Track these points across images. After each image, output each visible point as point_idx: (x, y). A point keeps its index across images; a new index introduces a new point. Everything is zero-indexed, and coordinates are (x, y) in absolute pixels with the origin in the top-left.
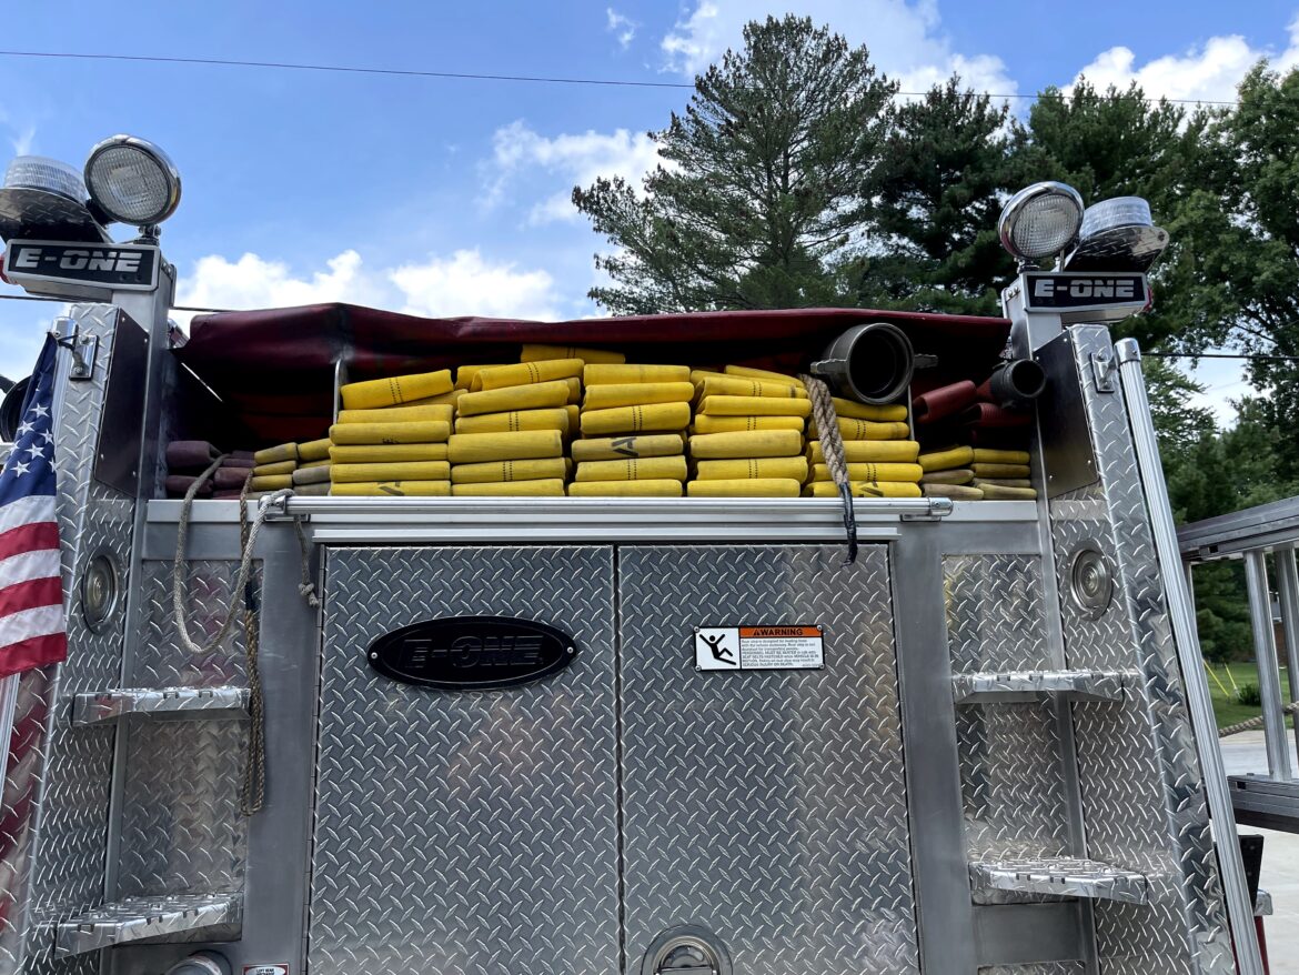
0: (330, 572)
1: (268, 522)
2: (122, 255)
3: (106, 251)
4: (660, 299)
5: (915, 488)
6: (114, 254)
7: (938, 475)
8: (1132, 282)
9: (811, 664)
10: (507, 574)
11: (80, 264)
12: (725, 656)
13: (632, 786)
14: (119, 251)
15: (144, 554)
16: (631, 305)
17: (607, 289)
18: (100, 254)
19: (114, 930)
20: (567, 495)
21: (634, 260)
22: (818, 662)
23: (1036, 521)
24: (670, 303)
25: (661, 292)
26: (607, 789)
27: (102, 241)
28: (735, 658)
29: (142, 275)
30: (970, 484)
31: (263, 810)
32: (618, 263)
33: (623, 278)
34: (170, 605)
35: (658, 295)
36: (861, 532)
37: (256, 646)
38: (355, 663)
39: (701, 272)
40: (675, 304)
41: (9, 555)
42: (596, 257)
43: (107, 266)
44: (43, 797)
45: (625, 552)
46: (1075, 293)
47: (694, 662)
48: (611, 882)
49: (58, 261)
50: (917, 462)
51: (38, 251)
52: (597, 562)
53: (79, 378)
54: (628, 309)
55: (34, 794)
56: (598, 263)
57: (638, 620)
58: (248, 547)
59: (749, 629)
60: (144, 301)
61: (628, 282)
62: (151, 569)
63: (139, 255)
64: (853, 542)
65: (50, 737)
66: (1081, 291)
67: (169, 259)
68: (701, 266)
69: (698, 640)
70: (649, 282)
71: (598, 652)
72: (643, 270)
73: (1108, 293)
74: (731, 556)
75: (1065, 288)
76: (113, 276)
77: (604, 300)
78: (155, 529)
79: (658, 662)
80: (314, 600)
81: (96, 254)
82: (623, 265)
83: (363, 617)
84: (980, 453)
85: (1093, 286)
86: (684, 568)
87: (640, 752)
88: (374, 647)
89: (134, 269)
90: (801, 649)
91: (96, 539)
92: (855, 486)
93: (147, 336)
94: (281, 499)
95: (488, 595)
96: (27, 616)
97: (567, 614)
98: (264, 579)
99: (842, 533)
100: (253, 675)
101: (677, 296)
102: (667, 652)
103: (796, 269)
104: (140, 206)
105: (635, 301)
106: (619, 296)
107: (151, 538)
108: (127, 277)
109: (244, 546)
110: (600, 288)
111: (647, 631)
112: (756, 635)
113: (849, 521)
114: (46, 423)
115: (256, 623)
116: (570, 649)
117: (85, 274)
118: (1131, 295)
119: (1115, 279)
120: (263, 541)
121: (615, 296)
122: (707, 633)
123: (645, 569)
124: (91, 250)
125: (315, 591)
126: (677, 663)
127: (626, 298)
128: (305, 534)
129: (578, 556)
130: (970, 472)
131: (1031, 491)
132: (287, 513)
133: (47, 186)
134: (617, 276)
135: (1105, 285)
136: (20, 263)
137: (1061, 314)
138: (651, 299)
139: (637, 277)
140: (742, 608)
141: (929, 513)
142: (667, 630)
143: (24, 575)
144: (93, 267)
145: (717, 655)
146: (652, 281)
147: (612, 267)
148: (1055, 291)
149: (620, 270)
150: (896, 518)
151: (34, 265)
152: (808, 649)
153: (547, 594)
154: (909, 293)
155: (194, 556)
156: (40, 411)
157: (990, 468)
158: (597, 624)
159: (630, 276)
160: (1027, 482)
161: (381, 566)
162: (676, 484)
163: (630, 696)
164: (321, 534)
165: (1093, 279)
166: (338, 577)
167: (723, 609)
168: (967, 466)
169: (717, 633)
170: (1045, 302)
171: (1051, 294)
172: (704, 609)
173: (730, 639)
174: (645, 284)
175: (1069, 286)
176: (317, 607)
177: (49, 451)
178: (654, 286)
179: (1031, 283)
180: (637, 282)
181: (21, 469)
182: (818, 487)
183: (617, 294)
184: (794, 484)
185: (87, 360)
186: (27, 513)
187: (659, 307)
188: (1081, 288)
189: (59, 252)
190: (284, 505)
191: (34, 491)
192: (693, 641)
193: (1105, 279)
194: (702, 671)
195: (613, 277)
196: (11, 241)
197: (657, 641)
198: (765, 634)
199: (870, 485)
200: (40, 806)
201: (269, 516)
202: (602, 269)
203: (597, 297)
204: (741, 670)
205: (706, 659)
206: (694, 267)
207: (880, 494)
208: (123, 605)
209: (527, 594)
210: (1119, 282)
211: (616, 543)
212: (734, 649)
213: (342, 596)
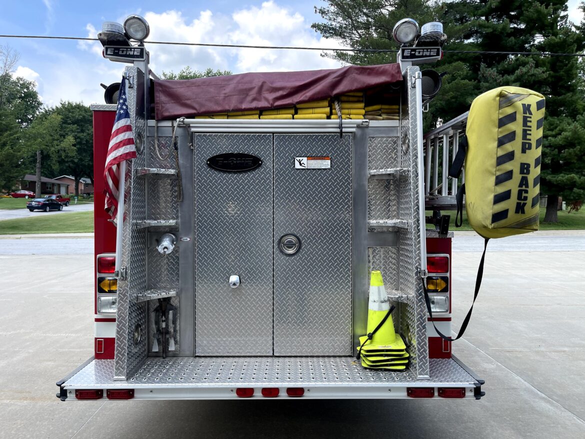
0: (196, 141)
1: (179, 126)
2: (135, 50)
3: (131, 49)
4: (346, 28)
5: (362, 117)
6: (133, 50)
7: (370, 113)
8: (436, 50)
9: (327, 168)
10: (243, 141)
11: (125, 53)
12: (303, 165)
13: (277, 198)
14: (134, 48)
15: (148, 135)
16: (331, 31)
17: (320, 23)
18: (129, 50)
19: (150, 223)
20: (260, 119)
21: (333, 9)
22: (329, 167)
23: (398, 127)
24: (350, 29)
25: (345, 24)
26: (270, 199)
27: (129, 45)
28: (306, 166)
29: (141, 56)
30: (380, 115)
31: (182, 201)
32: (325, 10)
33: (328, 18)
34: (155, 148)
35: (345, 26)
36: (344, 130)
37: (178, 160)
38: (204, 164)
39: (365, 14)
40: (352, 30)
41: (122, 133)
42: (315, 7)
43: (132, 53)
44: (132, 191)
45: (276, 136)
46: (417, 54)
47: (294, 166)
48: (271, 222)
49: (119, 52)
50: (364, 109)
51: (113, 49)
52: (268, 139)
53: (130, 87)
54: (330, 33)
55: (130, 190)
56: (316, 11)
57: (279, 155)
58: (174, 133)
59: (310, 157)
60: (142, 63)
61: (330, 19)
62: (150, 138)
63: (140, 50)
64: (341, 132)
65: (133, 177)
66: (419, 53)
67: (147, 50)
68: (365, 11)
69: (296, 160)
70: (340, 19)
71: (268, 163)
72: (337, 13)
73: (428, 54)
74: (306, 137)
75: (414, 52)
76: (133, 56)
77: (319, 29)
78: (150, 128)
79: (285, 166)
80: (192, 148)
81: (128, 50)
82: (328, 11)
83: (205, 153)
84: (384, 107)
85: (423, 52)
86: (292, 140)
87: (279, 190)
88: (208, 160)
89: (139, 54)
90: (324, 163)
91: (138, 130)
92: (343, 116)
93: (144, 74)
94: (182, 120)
95: (238, 147)
96: (128, 146)
97: (260, 153)
98: (179, 142)
99: (338, 130)
100: (178, 167)
101: (353, 26)
102: (287, 164)
103: (410, 11)
104: (139, 35)
105: (333, 29)
106: (326, 27)
107: (149, 130)
108: (137, 56)
109: (173, 133)
110: (317, 23)
111: (282, 158)
112: (312, 159)
113: (341, 127)
114: (125, 100)
115: (177, 153)
116: (260, 162)
117: (126, 56)
118: (435, 54)
119: (431, 49)
120: (178, 132)
121: (324, 27)
122: (298, 158)
123: (281, 140)
124: (127, 49)
125: (192, 145)
126: (290, 166)
127: (329, 27)
128: (189, 130)
129: (262, 137)
130: (380, 112)
131: (398, 118)
132: (184, 124)
133: (114, 30)
134: (325, 17)
135: (427, 51)
136: (108, 53)
137: (412, 61)
138: (341, 27)
139: (335, 17)
140: (308, 152)
141: (362, 124)
142: (287, 158)
143: (126, 137)
144: (128, 54)
145: (301, 164)
146: (341, 19)
147: (322, 12)
148: (411, 53)
149: (326, 14)
150: (355, 126)
151: (112, 53)
152: (327, 163)
153: (254, 147)
154: (467, 21)
155: (160, 135)
156: (124, 97)
157: (385, 111)
158: (268, 156)
159: (331, 17)
160: (398, 115)
161: (209, 139)
162: (291, 116)
163: (277, 175)
164: (193, 130)
165: (423, 49)
166: (198, 141)
167: (303, 152)
168: (380, 110)
169: (301, 159)
170: (407, 57)
171: (409, 55)
172: (298, 152)
173: (304, 160)
174: (338, 20)
175: (415, 52)
176: (192, 150)
177: (127, 106)
178: (342, 21)
179: (403, 51)
180: (334, 19)
181: (122, 112)
182: (333, 117)
183: (325, 26)
184: (325, 116)
185: (131, 83)
186: (124, 123)
187: (345, 32)
188: (419, 52)
189: (118, 49)
190: (183, 121)
191: (125, 117)
192: (294, 161)
193: (427, 49)
194: (297, 169)
195: (323, 17)
196: (105, 46)
197: (284, 161)
198: (314, 159)
199: (348, 116)
200: (132, 193)
201: (179, 124)
202: (318, 13)
203: (315, 27)
204: (307, 169)
205: (297, 166)
206: (362, 11)
207: (351, 119)
208: (144, 147)
209: (249, 147)
210: (432, 50)
211: (273, 133)
212: (305, 163)
213: (199, 147)
